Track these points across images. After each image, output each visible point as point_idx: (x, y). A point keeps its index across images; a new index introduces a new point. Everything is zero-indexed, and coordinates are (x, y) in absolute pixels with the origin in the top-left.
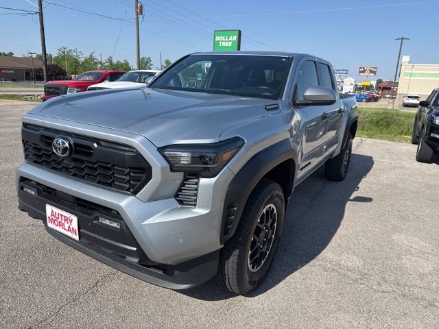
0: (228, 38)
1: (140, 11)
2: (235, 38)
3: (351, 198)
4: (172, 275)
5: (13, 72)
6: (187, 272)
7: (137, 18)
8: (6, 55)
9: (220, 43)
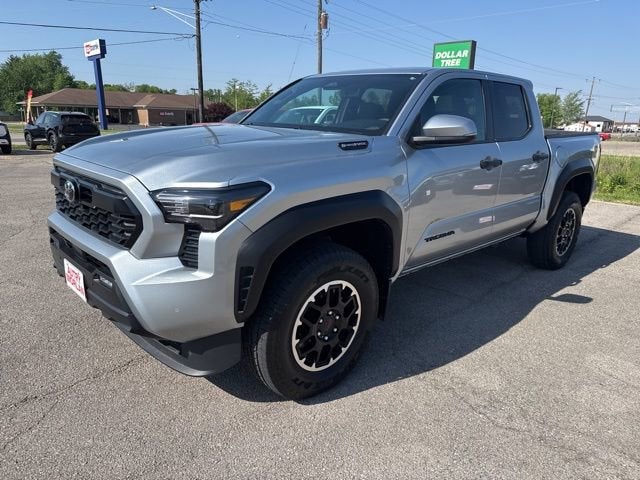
0: (455, 54)
1: (324, 23)
2: (466, 53)
3: (555, 295)
4: (186, 356)
5: (172, 114)
6: (201, 354)
7: (320, 33)
8: (168, 93)
9: (443, 61)
